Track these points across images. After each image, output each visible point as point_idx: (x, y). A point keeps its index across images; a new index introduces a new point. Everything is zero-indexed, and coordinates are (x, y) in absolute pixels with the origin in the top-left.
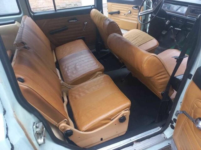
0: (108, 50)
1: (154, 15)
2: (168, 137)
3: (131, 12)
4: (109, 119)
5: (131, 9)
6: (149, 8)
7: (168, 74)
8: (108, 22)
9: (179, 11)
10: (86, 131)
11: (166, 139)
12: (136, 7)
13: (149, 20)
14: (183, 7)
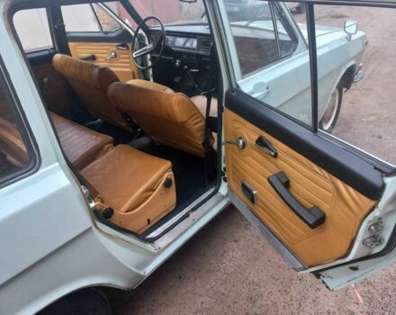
0: (99, 120)
1: (158, 56)
2: (225, 194)
3: (116, 55)
4: (151, 189)
5: (115, 48)
6: (145, 45)
7: (202, 116)
8: (97, 69)
9: (188, 45)
10: (127, 212)
11: (223, 197)
12: (123, 46)
13: (150, 63)
14: (192, 40)
